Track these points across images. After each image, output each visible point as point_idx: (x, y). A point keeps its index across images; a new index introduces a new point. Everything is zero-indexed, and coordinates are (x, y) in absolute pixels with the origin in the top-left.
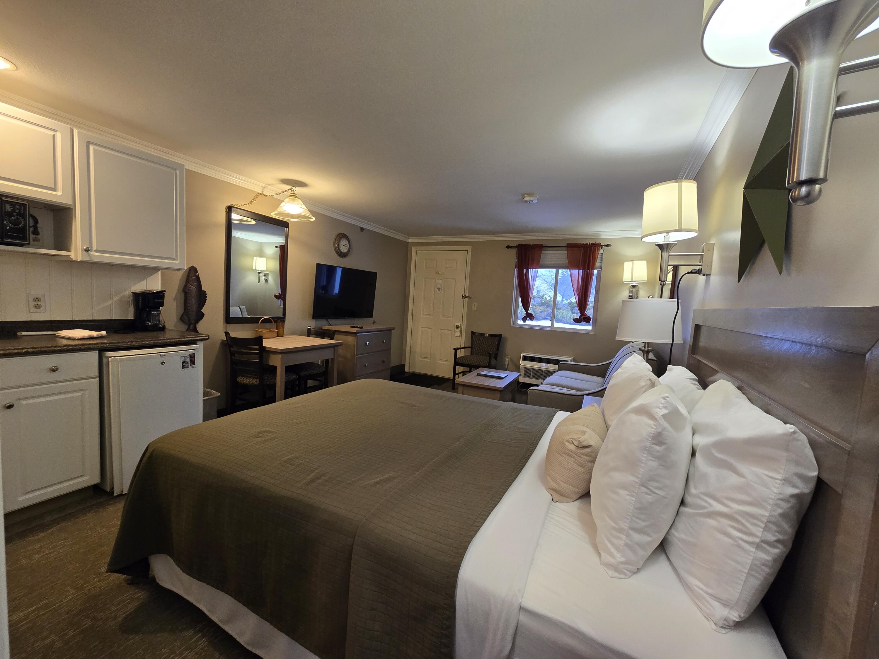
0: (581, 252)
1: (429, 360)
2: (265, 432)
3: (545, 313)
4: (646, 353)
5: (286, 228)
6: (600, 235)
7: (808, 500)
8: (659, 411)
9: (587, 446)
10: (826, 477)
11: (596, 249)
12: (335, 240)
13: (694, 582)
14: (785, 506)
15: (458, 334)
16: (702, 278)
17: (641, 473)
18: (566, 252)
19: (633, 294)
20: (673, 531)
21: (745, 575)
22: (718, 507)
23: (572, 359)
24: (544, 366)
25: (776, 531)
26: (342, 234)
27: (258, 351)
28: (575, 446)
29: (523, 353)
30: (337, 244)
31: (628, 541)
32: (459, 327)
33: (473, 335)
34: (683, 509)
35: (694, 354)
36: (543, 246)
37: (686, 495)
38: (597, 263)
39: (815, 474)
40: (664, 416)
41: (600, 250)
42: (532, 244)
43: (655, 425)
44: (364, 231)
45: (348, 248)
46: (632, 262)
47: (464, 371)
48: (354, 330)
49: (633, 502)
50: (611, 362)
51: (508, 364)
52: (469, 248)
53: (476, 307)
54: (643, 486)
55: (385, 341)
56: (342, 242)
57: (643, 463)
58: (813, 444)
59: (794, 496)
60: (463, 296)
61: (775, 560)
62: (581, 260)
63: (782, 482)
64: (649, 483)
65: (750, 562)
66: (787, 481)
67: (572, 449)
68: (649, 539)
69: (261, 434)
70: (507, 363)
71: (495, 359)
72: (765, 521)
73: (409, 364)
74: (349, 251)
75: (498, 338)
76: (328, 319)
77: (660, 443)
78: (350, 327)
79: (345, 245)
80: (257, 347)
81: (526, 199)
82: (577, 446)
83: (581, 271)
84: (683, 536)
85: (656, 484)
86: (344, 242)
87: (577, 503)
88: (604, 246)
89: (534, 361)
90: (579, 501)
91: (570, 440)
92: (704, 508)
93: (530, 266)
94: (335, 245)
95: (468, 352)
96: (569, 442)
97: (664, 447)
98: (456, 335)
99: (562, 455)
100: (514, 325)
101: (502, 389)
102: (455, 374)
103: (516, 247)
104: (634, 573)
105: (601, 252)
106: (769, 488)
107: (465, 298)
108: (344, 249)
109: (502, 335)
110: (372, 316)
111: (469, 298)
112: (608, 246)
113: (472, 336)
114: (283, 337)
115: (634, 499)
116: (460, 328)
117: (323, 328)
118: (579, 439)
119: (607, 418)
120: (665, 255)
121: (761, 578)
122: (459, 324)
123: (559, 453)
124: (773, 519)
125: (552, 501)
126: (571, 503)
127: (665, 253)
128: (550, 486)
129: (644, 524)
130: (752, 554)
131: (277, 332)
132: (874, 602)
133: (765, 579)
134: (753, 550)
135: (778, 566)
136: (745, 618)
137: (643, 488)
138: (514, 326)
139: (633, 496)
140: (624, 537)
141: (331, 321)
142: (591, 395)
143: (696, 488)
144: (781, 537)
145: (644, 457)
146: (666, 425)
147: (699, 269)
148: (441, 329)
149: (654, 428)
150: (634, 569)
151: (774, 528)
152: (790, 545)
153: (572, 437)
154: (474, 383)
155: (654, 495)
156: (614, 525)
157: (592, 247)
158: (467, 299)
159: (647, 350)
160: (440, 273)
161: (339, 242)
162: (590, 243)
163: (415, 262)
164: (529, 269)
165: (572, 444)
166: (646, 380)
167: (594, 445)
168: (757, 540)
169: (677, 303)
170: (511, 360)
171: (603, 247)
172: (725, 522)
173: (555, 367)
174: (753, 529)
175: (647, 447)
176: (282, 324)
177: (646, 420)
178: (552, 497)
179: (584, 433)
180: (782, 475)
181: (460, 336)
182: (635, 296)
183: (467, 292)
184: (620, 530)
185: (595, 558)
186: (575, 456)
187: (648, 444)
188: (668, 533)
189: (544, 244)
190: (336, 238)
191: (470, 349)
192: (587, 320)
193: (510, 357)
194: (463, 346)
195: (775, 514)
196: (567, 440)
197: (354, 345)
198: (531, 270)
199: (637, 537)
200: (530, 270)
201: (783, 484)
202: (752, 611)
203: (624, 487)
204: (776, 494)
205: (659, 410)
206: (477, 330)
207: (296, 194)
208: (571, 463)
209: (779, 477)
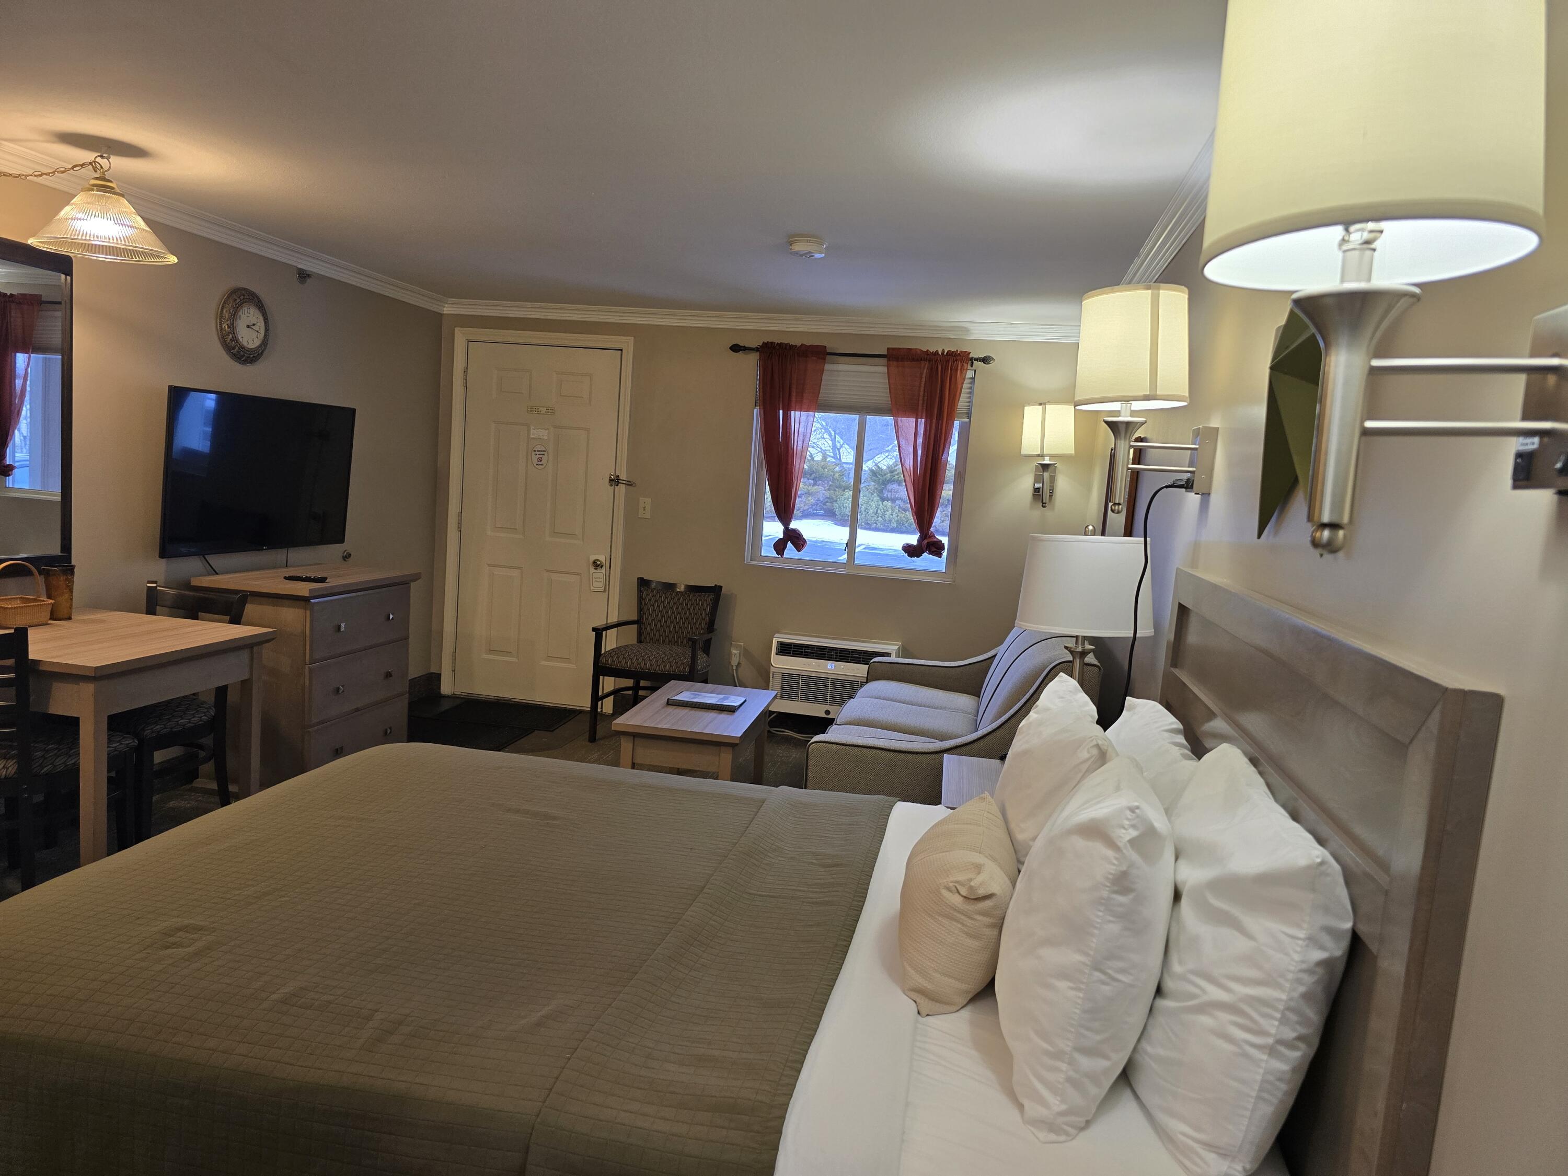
0: (921, 374)
1: (514, 660)
2: (179, 929)
3: (810, 498)
4: (1079, 656)
5: (63, 276)
6: (967, 330)
7: (1340, 968)
8: (1124, 833)
9: (986, 896)
10: (1363, 929)
11: (959, 368)
12: (222, 310)
13: (1177, 1127)
14: (1309, 979)
15: (599, 585)
16: (1192, 499)
17: (1094, 945)
18: (885, 369)
19: (1043, 485)
20: (1145, 1045)
21: (1253, 1100)
22: (1215, 993)
23: (899, 648)
24: (830, 668)
25: (1297, 1023)
26: (243, 292)
27: (12, 675)
28: (963, 896)
29: (776, 635)
30: (229, 322)
31: (1071, 1073)
32: (602, 567)
33: (642, 589)
34: (1162, 1003)
35: (1176, 667)
36: (828, 351)
37: (1166, 976)
38: (959, 403)
39: (1348, 925)
40: (1132, 842)
41: (967, 370)
42: (799, 344)
43: (1116, 859)
44: (308, 280)
45: (262, 335)
46: (1041, 407)
47: (617, 687)
48: (303, 589)
49: (1079, 1001)
50: (995, 656)
51: (739, 663)
52: (628, 343)
53: (648, 507)
54: (1097, 969)
55: (391, 616)
56: (243, 316)
57: (1096, 928)
58: (1349, 878)
59: (1320, 963)
60: (611, 480)
61: (1294, 1070)
62: (922, 393)
63: (1305, 943)
64: (1108, 962)
65: (1259, 1078)
66: (1312, 941)
67: (956, 904)
68: (1105, 1063)
69: (173, 936)
70: (734, 661)
71: (706, 654)
72: (1281, 1007)
73: (454, 671)
74: (265, 343)
75: (712, 596)
76: (206, 556)
77: (1125, 891)
78: (285, 578)
79: (254, 325)
80: (10, 662)
81: (797, 247)
82: (965, 897)
83: (922, 422)
84: (1161, 1052)
85: (1120, 964)
86: (249, 315)
87: (966, 1014)
88: (977, 359)
89: (807, 655)
90: (969, 1008)
91: (951, 884)
92: (1193, 996)
93: (793, 405)
94: (221, 324)
95: (630, 635)
96: (949, 889)
97: (1131, 896)
98: (592, 588)
99: (937, 917)
100: (751, 560)
101: (737, 742)
102: (596, 698)
103: (756, 350)
104: (1082, 1129)
105: (970, 374)
106: (1287, 954)
107: (617, 485)
108: (250, 338)
109: (721, 587)
110: (342, 541)
111: (629, 484)
112: (986, 360)
113: (640, 592)
114: (70, 618)
115: (1081, 995)
116: (604, 568)
117: (195, 582)
118: (972, 884)
119: (1013, 826)
120: (1123, 446)
121: (1275, 1101)
122: (602, 558)
123: (929, 914)
124: (1292, 1004)
125: (918, 1015)
126: (954, 1014)
127: (1123, 442)
128: (912, 985)
129: (1098, 1038)
130: (1263, 1065)
131: (53, 605)
132: (1402, 1103)
133: (1281, 1102)
134: (1265, 1057)
135: (1299, 1079)
136: (1252, 1172)
137: (1097, 974)
138: (754, 563)
139: (1079, 990)
140: (1064, 1066)
141: (217, 561)
142: (958, 751)
143: (1181, 962)
144: (1303, 1031)
145: (1098, 917)
146: (1134, 856)
147: (1188, 480)
148: (548, 571)
149: (1114, 864)
150: (1081, 1120)
151: (1293, 1017)
152: (1316, 1042)
153: (955, 879)
154: (665, 727)
155: (1115, 984)
156: (1045, 1045)
157: (948, 361)
158: (622, 488)
159: (1080, 650)
160: (543, 410)
161: (234, 316)
162: (943, 351)
163: (466, 372)
164: (793, 413)
165: (955, 893)
166: (1091, 747)
167: (998, 894)
168: (1270, 1041)
169: (1143, 546)
170: (746, 653)
171: (975, 363)
172: (1225, 1017)
173: (859, 670)
174: (1264, 1023)
175: (1104, 899)
176: (67, 579)
177: (1099, 848)
178: (917, 1006)
179: (978, 868)
180: (1305, 932)
181: (604, 591)
182: (1047, 489)
183: (624, 469)
184: (1058, 1055)
185: (1014, 1113)
186: (963, 917)
187: (1105, 893)
188: (1135, 1050)
189: (832, 346)
190: (225, 303)
191: (636, 626)
192: (936, 548)
193: (742, 644)
194: (613, 619)
195: (1295, 995)
196: (945, 886)
197: (304, 633)
198: (798, 413)
199: (1086, 1063)
200: (795, 415)
201: (1307, 946)
202: (1262, 1158)
203: (1063, 975)
204: (1297, 962)
205: (1124, 831)
206: (657, 575)
207: (111, 181)
208: (954, 933)
209: (1302, 934)
